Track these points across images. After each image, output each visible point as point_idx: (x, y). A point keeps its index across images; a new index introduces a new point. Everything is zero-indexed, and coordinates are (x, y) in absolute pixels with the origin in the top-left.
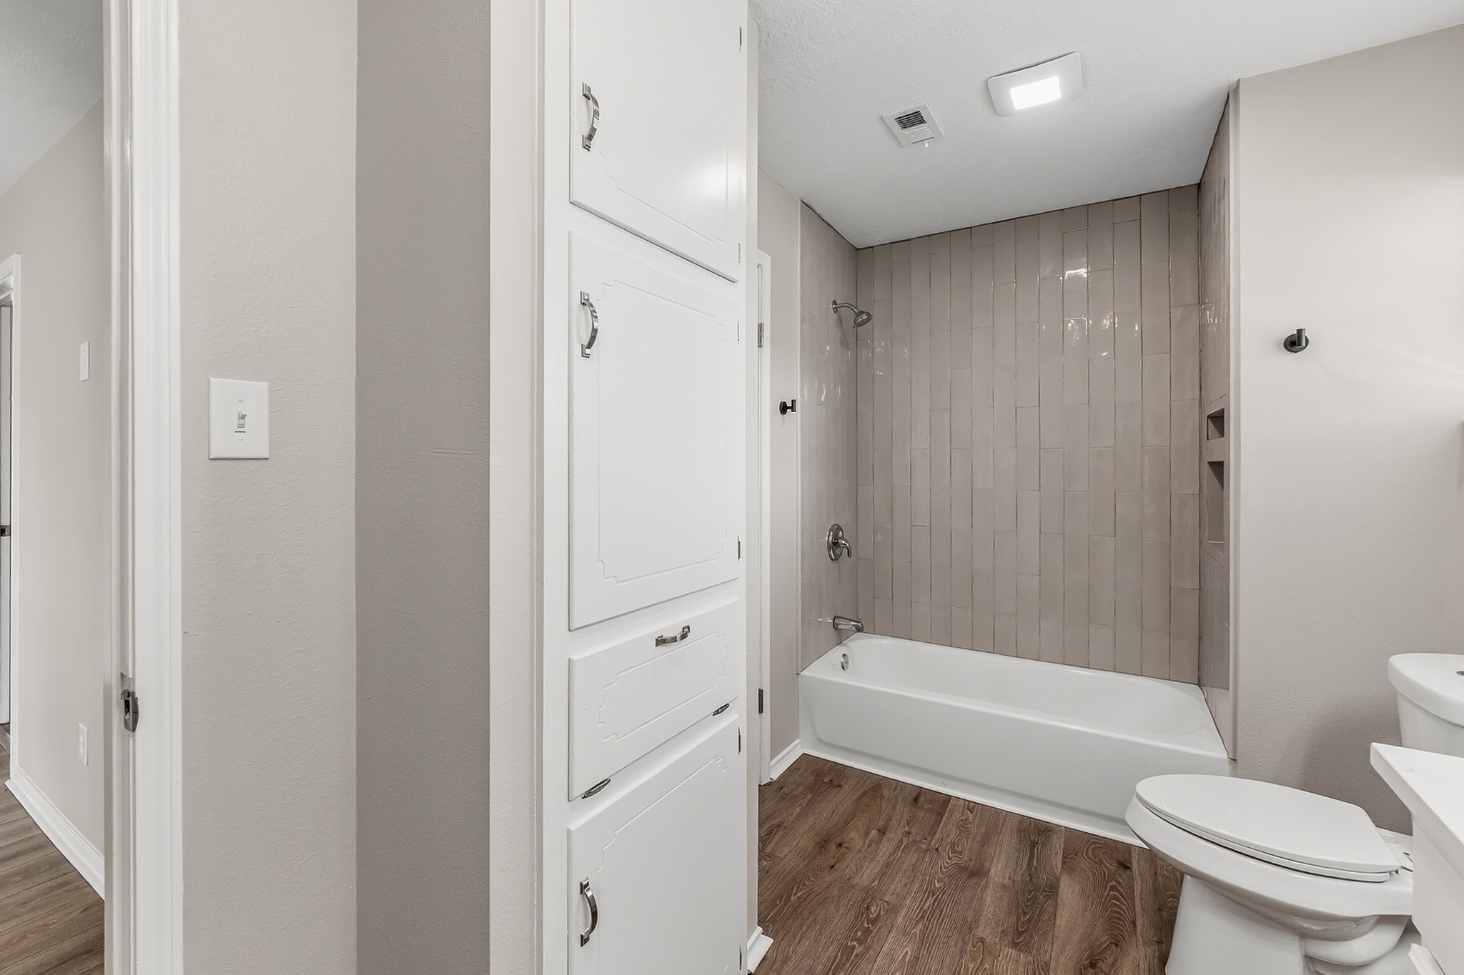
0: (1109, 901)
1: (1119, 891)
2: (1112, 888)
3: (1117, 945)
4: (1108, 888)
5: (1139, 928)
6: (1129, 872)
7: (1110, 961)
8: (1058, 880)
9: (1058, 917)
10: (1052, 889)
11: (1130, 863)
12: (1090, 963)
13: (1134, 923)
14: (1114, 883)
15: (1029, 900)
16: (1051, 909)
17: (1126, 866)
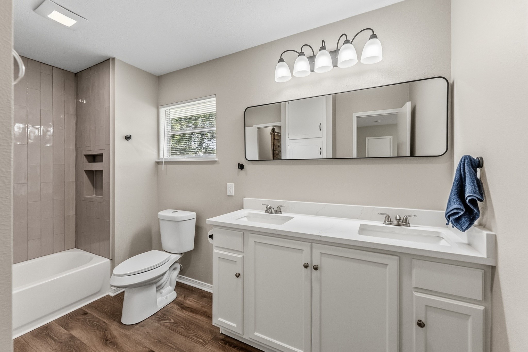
0: (92, 324)
1: (92, 320)
2: (89, 321)
3: (106, 330)
4: (88, 322)
5: (107, 322)
6: (89, 314)
7: (109, 335)
8: (71, 334)
9: (84, 342)
10: (72, 338)
11: (85, 311)
12: (105, 340)
13: (105, 322)
14: (88, 320)
15: (68, 348)
16: (78, 342)
17: (86, 313)
